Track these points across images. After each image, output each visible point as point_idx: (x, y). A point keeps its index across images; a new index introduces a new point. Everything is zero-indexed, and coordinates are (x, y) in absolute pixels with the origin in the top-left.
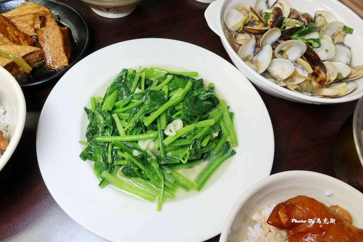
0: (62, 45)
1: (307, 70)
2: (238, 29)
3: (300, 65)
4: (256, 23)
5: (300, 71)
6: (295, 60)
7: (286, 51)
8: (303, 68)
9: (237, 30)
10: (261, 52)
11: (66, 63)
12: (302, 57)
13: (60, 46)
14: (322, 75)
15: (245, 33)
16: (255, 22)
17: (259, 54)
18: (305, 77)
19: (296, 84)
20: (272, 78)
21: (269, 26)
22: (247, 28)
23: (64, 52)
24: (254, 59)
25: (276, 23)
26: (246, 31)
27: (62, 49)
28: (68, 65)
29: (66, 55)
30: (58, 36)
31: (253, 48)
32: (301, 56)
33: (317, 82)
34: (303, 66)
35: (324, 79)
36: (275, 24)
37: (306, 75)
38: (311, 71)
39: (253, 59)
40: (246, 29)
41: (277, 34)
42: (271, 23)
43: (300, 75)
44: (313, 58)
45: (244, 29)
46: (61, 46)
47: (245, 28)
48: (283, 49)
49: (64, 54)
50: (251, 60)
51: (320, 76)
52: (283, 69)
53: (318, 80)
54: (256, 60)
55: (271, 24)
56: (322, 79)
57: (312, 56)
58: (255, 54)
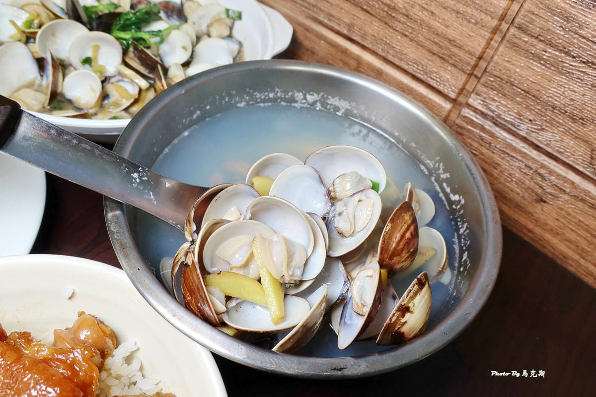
8: (132, 82)
43: (128, 94)
58: (42, 73)
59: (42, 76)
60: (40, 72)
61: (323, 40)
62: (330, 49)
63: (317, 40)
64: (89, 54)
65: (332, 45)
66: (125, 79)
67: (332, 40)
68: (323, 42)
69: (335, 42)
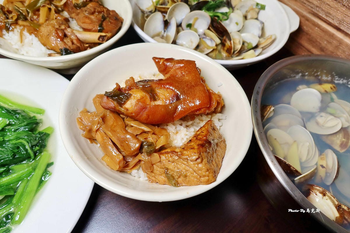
1: (214, 41)
3: (209, 37)
6: (204, 33)
7: (194, 24)
8: (212, 39)
9: (151, 10)
12: (209, 29)
14: (228, 43)
22: (158, 8)
24: (165, 35)
32: (208, 27)
33: (225, 52)
35: (230, 46)
37: (214, 45)
38: (218, 41)
43: (208, 46)
44: (220, 29)
50: (162, 36)
51: (226, 44)
53: (226, 49)
54: (167, 35)
56: (228, 47)
58: (165, 30)
59: (165, 31)
60: (164, 29)
61: (316, 27)
62: (321, 33)
63: (313, 27)
64: (191, 22)
65: (323, 31)
66: (208, 38)
67: (324, 28)
68: (317, 28)
69: (326, 29)
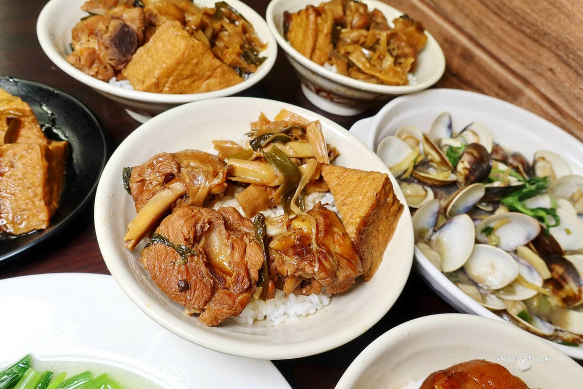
0: (42, 184)
1: (540, 274)
2: (400, 173)
3: (524, 260)
4: (434, 165)
5: (525, 273)
6: (514, 249)
7: (497, 229)
8: (531, 267)
9: (398, 175)
10: (447, 226)
11: (44, 221)
12: (528, 246)
13: (37, 184)
14: (571, 287)
15: (414, 182)
16: (431, 163)
17: (444, 229)
18: (536, 288)
19: (520, 301)
20: (471, 282)
21: (461, 175)
22: (420, 176)
23: (44, 198)
24: (434, 238)
25: (477, 174)
26: (416, 178)
27: (40, 190)
28: (47, 228)
29: (48, 204)
30: (36, 165)
31: (433, 216)
32: (526, 242)
33: (560, 300)
34: (529, 263)
35: (575, 294)
36: (473, 175)
37: (539, 283)
38: (547, 275)
39: (432, 238)
40: (417, 176)
41: (478, 193)
42: (467, 172)
44: (548, 248)
45: (414, 175)
46: (39, 185)
47: (416, 174)
48: (492, 225)
49: (42, 203)
50: (428, 240)
51: (567, 287)
52: (493, 267)
53: (563, 294)
54: (438, 241)
55: (465, 173)
56: (572, 294)
57: (547, 244)
